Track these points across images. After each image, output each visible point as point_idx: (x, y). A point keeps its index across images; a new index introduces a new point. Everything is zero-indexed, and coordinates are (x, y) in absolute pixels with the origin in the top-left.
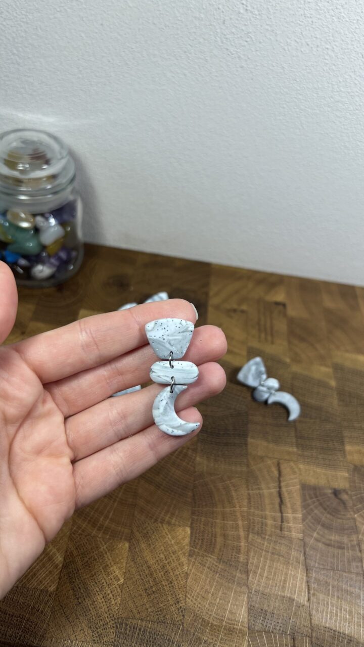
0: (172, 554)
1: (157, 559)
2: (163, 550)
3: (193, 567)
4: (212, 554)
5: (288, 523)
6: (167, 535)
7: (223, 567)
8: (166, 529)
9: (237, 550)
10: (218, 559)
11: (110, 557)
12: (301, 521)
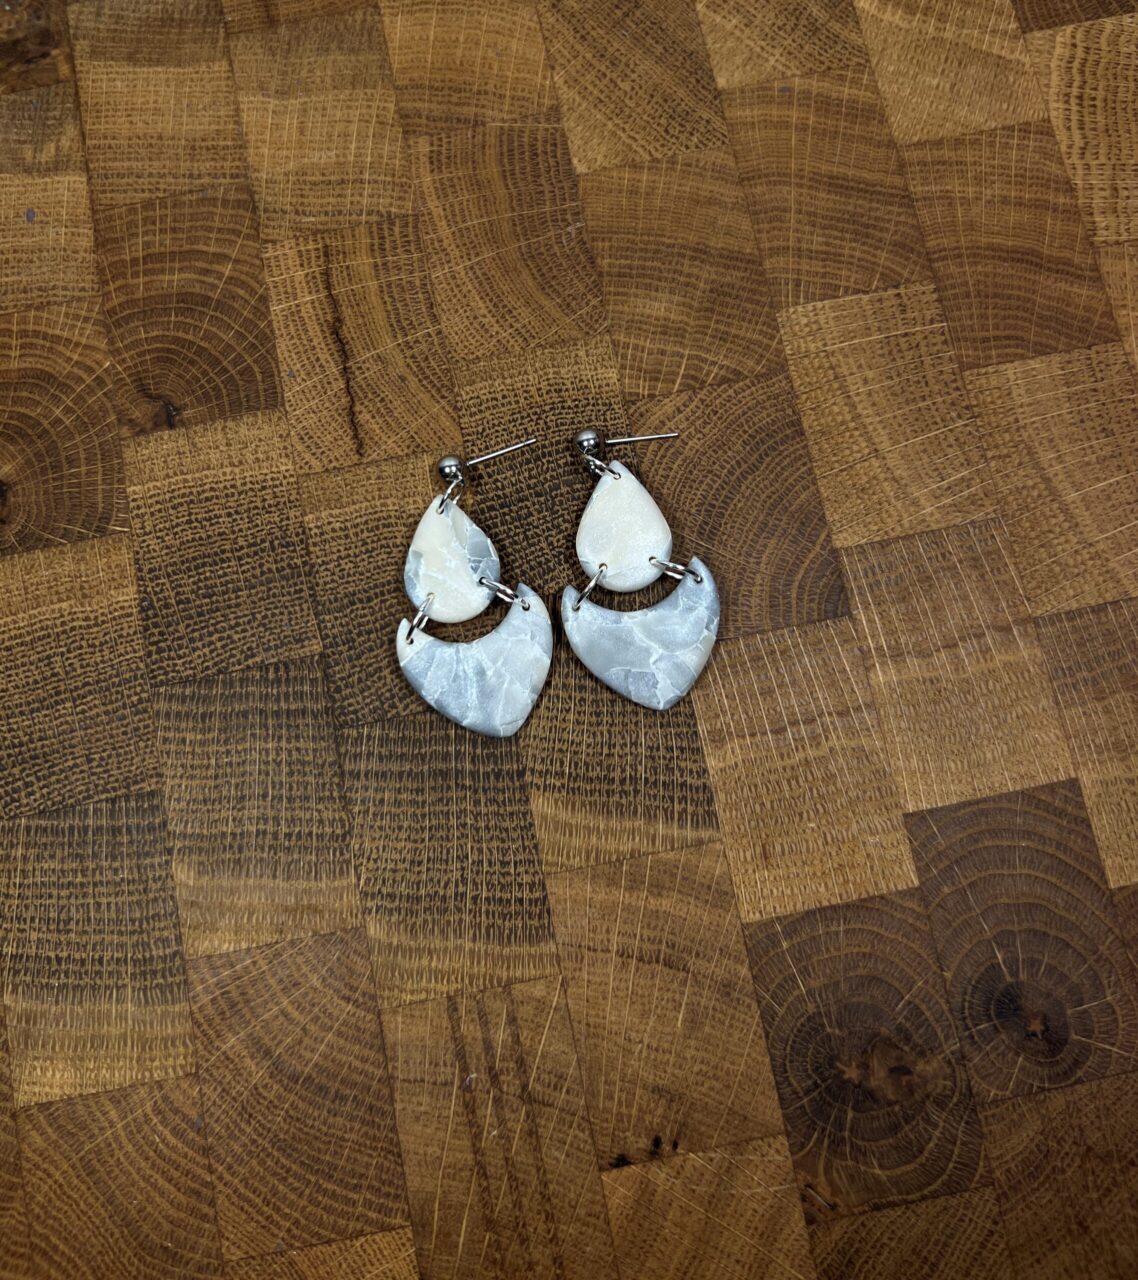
0: (602, 97)
1: (634, 76)
2: (627, 101)
3: (542, 86)
4: (502, 128)
5: (307, 275)
6: (630, 137)
7: (465, 109)
8: (640, 150)
9: (439, 161)
10: (484, 124)
11: (752, 44)
12: (272, 292)
